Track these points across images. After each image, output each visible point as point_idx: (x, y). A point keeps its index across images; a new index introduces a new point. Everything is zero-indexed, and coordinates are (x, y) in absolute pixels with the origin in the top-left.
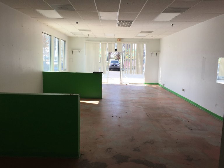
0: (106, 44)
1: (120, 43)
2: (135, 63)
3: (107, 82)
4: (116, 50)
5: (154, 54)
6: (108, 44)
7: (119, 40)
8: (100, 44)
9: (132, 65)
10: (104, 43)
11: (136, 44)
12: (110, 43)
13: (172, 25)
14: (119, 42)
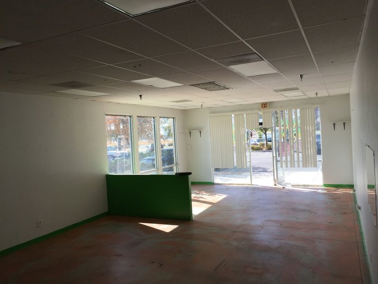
0: (243, 114)
1: (268, 111)
2: (300, 146)
3: (250, 183)
4: (261, 124)
5: (340, 126)
6: (246, 114)
7: (264, 105)
8: (233, 115)
9: (294, 149)
10: (239, 115)
11: (298, 110)
12: (249, 112)
13: (301, 76)
14: (266, 110)
